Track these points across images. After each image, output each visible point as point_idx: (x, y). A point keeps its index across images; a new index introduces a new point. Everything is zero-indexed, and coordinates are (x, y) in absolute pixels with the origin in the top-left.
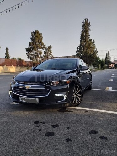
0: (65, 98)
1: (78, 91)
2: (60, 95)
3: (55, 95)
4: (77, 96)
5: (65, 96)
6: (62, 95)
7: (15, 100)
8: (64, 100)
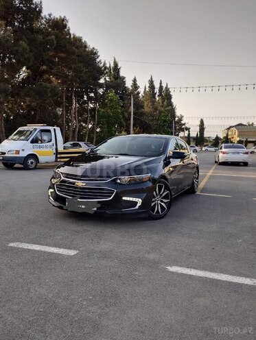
0: (139, 204)
1: (163, 193)
2: (131, 199)
3: (124, 198)
4: (162, 201)
5: (139, 201)
6: (134, 199)
7: (59, 205)
8: (137, 207)
